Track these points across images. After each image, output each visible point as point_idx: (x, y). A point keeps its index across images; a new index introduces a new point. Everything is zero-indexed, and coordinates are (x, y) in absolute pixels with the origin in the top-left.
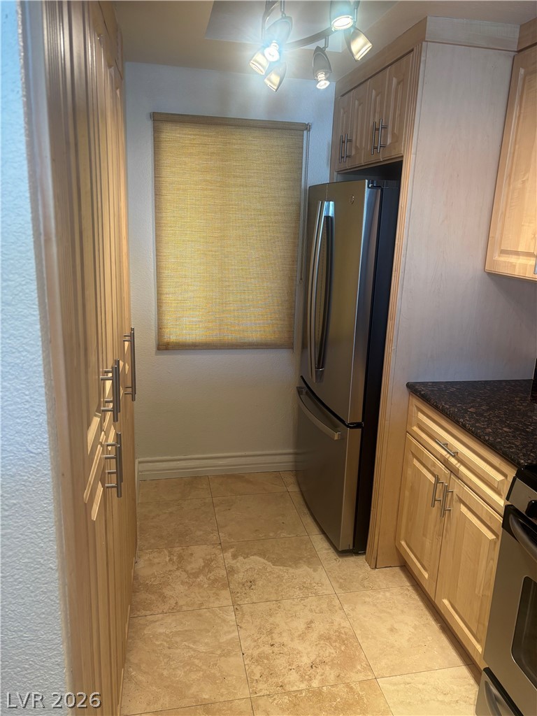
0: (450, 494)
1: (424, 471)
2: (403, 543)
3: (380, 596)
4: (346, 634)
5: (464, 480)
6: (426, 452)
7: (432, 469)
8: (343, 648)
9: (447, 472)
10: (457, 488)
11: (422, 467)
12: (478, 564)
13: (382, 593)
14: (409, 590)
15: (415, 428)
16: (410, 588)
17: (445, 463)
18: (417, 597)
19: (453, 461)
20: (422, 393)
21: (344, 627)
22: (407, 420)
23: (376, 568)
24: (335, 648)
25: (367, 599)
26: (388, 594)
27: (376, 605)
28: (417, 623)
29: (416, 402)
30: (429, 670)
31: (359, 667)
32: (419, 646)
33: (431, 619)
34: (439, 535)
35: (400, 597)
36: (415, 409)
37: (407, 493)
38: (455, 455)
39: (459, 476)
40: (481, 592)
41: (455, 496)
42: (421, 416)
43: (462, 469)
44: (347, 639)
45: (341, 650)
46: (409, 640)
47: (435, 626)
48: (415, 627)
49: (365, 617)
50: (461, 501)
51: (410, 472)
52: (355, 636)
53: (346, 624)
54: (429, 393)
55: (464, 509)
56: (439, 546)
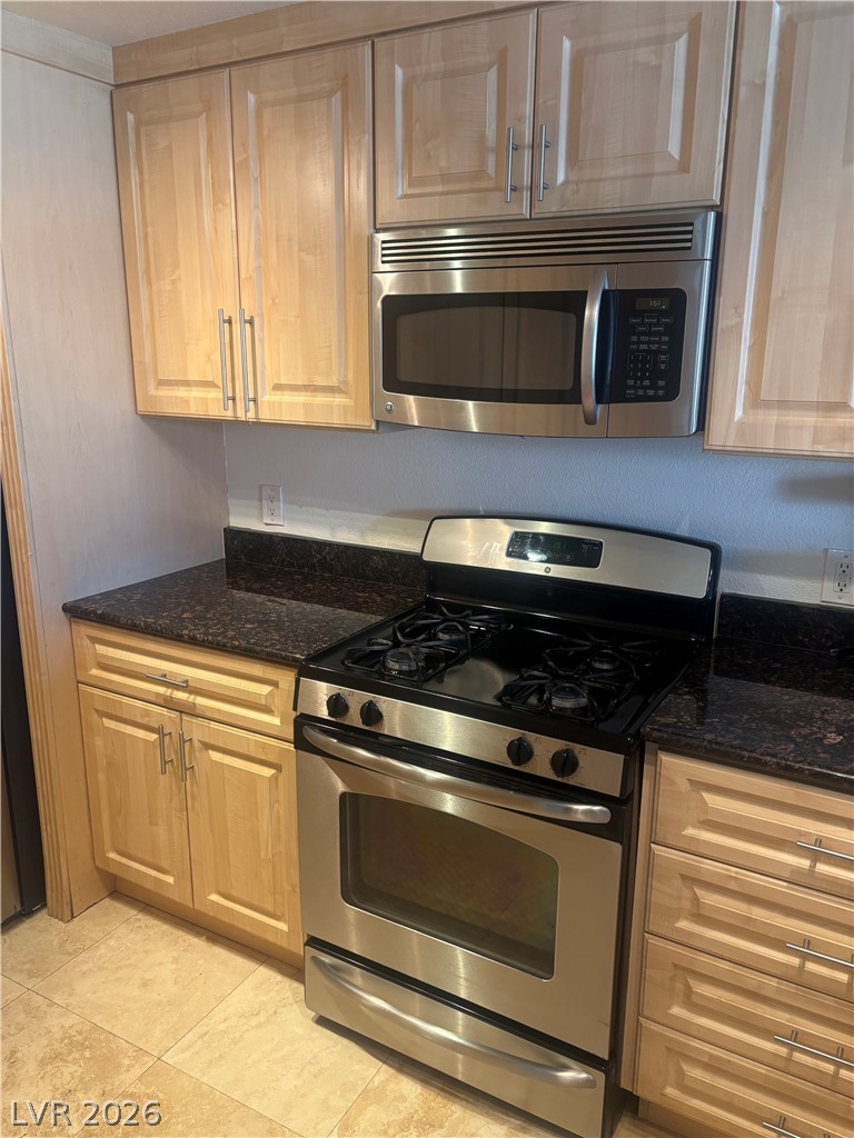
0: (187, 745)
1: (129, 730)
2: (112, 855)
3: (102, 951)
4: (80, 1033)
5: (208, 714)
6: (125, 700)
7: (145, 721)
8: (87, 1054)
9: (174, 715)
10: (196, 730)
11: (122, 725)
12: (257, 818)
13: (102, 946)
14: (139, 920)
15: (95, 672)
16: (140, 916)
17: (168, 704)
18: (155, 922)
19: (180, 695)
20: (99, 612)
21: (71, 1027)
22: (76, 662)
23: (73, 917)
24: (75, 1062)
25: (85, 968)
26: (112, 943)
27: (103, 968)
28: (175, 954)
29: (85, 630)
30: (222, 999)
31: (127, 1062)
32: (193, 980)
33: (190, 937)
34: (181, 811)
35: (132, 936)
36: (87, 642)
37: (101, 777)
38: (185, 686)
39: (198, 712)
40: (270, 853)
41: (196, 744)
42: (101, 649)
43: (200, 701)
44: (86, 1039)
45: (85, 1058)
46: (175, 982)
47: (199, 943)
48: (175, 960)
49: (95, 993)
50: (208, 746)
51: (99, 742)
52: (96, 1027)
53: (73, 1019)
54: (109, 609)
55: (215, 756)
56: (185, 827)
